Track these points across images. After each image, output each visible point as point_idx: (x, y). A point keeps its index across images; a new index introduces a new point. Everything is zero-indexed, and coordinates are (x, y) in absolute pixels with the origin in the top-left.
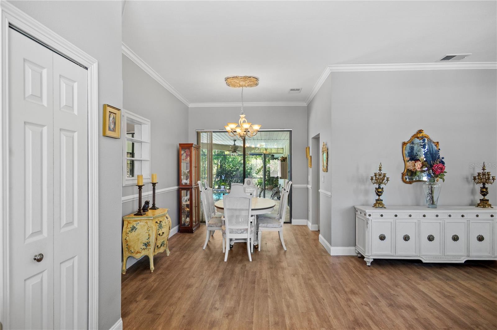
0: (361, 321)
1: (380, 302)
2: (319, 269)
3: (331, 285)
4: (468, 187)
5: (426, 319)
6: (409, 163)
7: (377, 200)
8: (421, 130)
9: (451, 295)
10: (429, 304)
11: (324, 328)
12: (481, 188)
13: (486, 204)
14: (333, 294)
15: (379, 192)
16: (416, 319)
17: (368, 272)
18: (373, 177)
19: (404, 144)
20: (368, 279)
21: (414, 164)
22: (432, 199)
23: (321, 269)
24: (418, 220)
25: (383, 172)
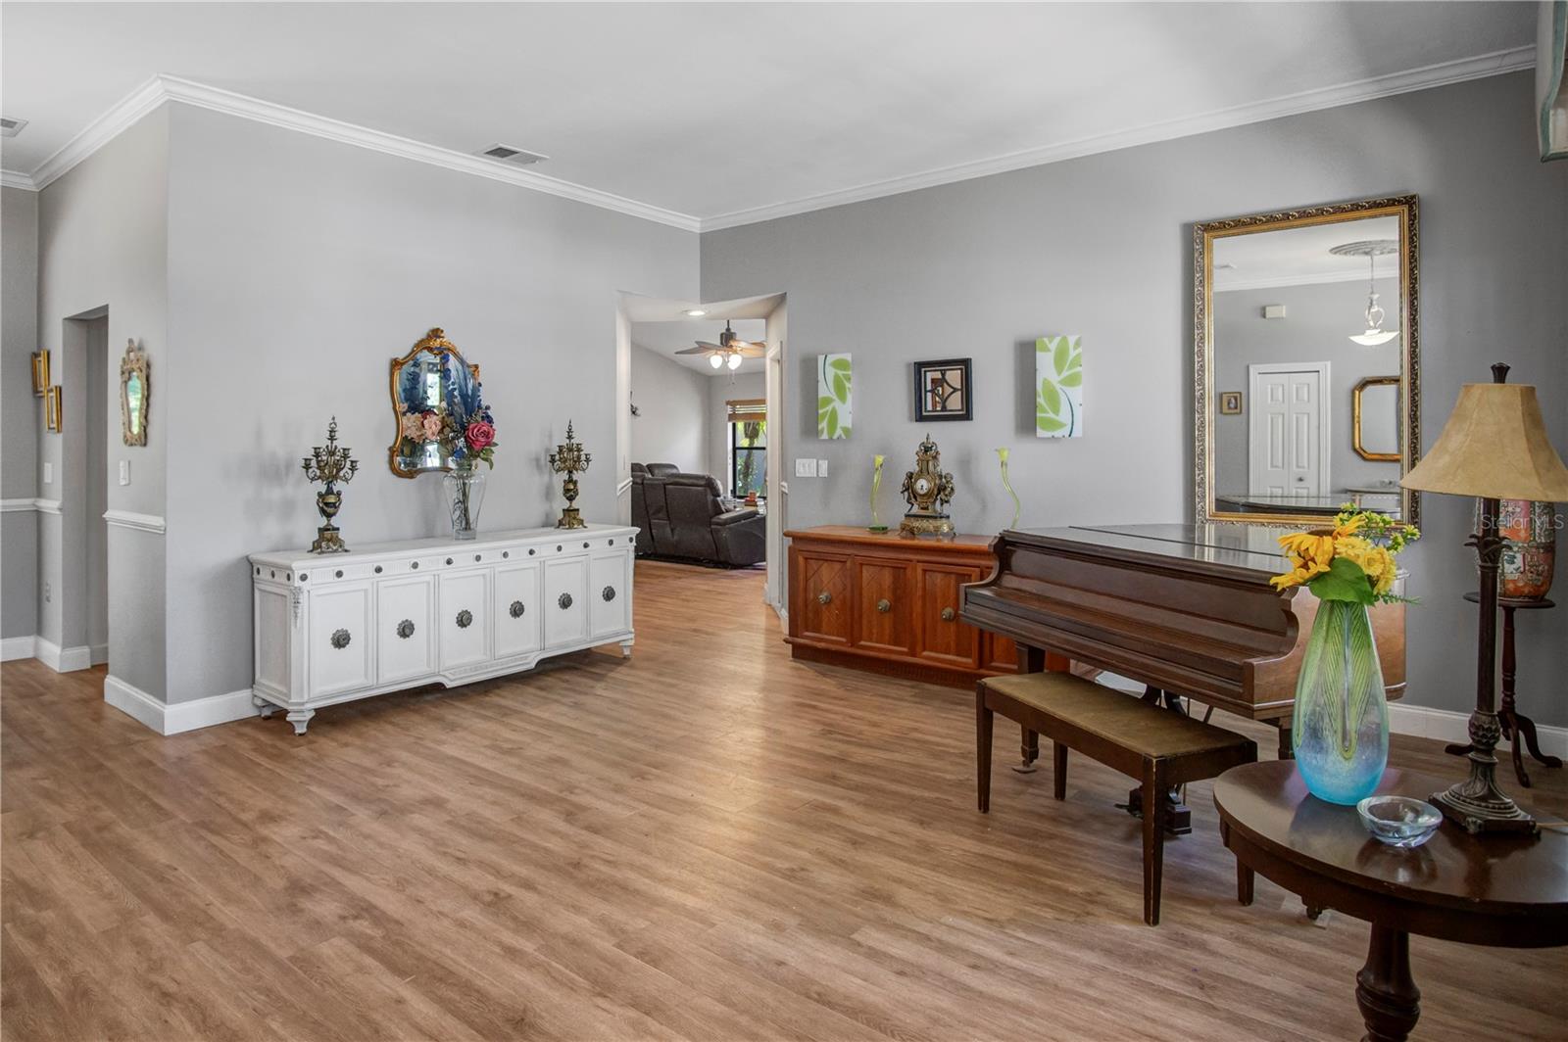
0: (309, 881)
1: (353, 815)
2: (132, 787)
3: (189, 821)
4: (537, 481)
5: (470, 815)
6: (409, 419)
7: (321, 531)
8: (438, 329)
9: (515, 747)
10: (473, 780)
11: (199, 939)
12: (565, 481)
13: (575, 518)
14: (203, 843)
15: (328, 506)
16: (449, 822)
17: (303, 752)
18: (310, 460)
19: (395, 364)
20: (308, 770)
21: (419, 423)
22: (465, 515)
23: (140, 787)
24: (434, 575)
25: (340, 444)
